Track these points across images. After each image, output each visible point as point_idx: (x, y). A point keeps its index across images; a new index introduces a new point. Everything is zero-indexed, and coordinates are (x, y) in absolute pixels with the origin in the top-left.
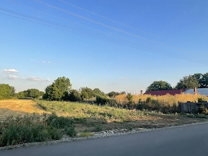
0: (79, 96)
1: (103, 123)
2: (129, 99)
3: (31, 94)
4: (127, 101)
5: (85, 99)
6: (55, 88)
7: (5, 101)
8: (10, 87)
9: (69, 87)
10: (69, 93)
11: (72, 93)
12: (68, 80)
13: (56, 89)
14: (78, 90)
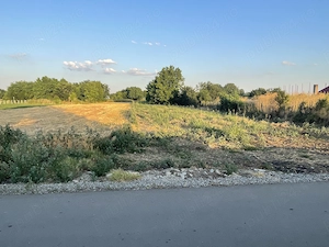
0: (195, 97)
1: (198, 149)
2: (281, 102)
3: (131, 95)
4: (277, 107)
5: (203, 102)
6: (159, 85)
7: (97, 105)
8: (102, 86)
9: (180, 83)
10: (181, 92)
11: (185, 92)
12: (178, 71)
13: (161, 86)
14: (194, 87)
